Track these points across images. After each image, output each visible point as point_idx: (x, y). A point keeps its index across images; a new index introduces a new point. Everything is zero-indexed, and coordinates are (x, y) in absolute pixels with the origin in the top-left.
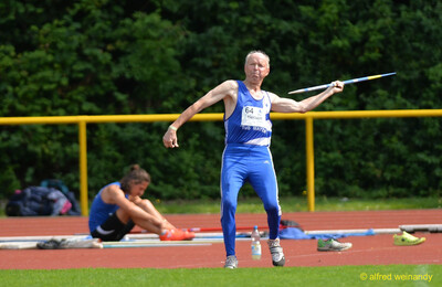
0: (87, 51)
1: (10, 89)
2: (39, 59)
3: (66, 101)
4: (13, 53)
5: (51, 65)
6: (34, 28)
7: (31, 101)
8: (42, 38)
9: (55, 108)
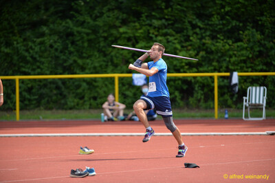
0: (263, 42)
1: (228, 59)
2: (241, 46)
3: (252, 65)
4: (231, 43)
5: (246, 48)
6: (241, 32)
7: (237, 65)
8: (244, 37)
9: (247, 68)
